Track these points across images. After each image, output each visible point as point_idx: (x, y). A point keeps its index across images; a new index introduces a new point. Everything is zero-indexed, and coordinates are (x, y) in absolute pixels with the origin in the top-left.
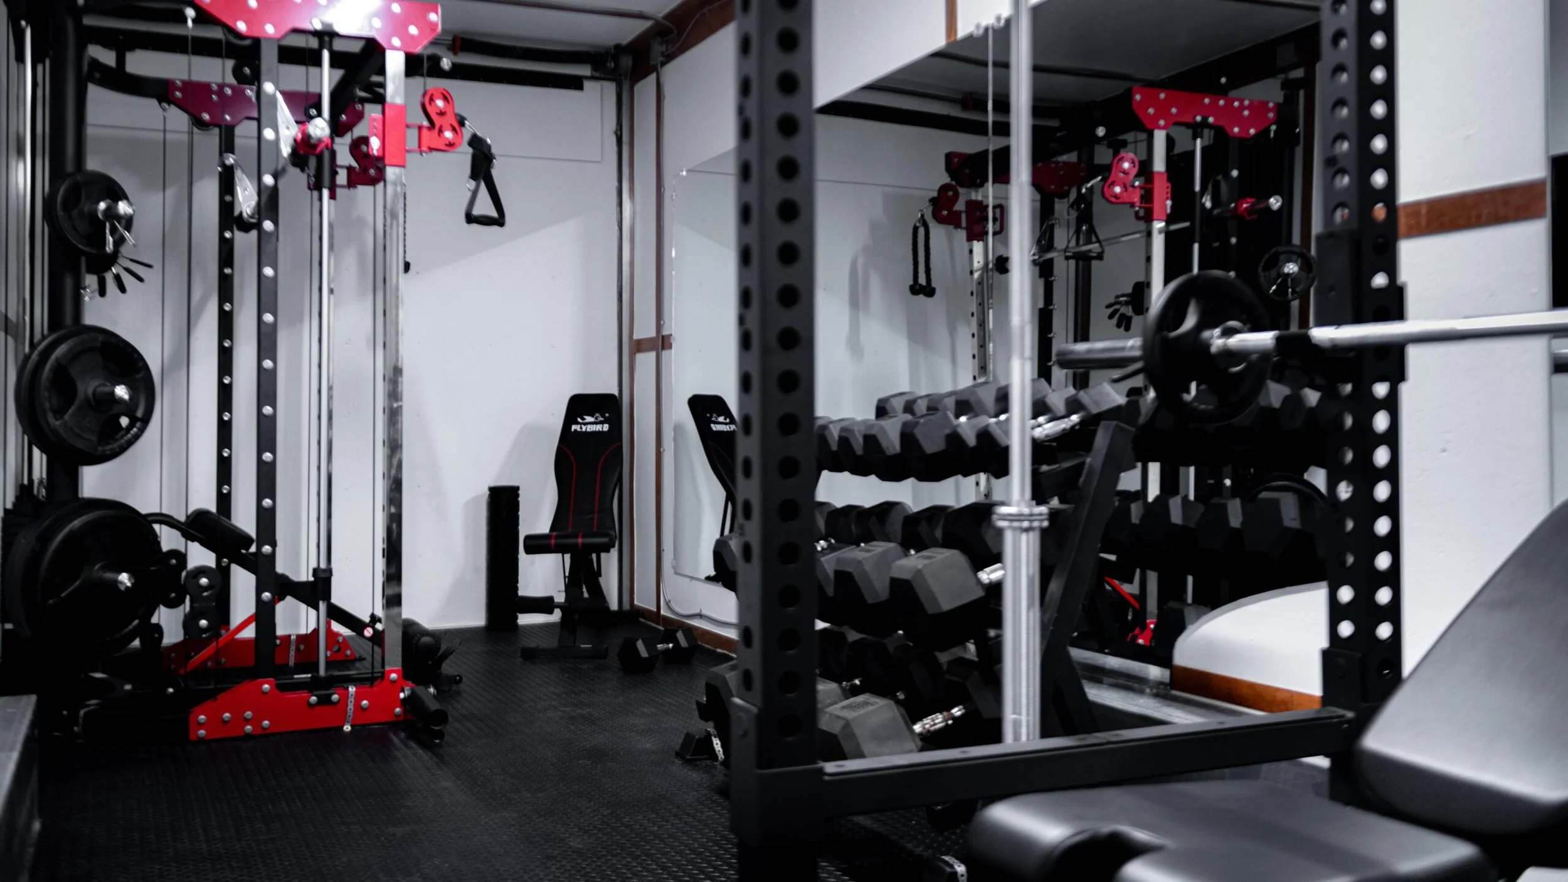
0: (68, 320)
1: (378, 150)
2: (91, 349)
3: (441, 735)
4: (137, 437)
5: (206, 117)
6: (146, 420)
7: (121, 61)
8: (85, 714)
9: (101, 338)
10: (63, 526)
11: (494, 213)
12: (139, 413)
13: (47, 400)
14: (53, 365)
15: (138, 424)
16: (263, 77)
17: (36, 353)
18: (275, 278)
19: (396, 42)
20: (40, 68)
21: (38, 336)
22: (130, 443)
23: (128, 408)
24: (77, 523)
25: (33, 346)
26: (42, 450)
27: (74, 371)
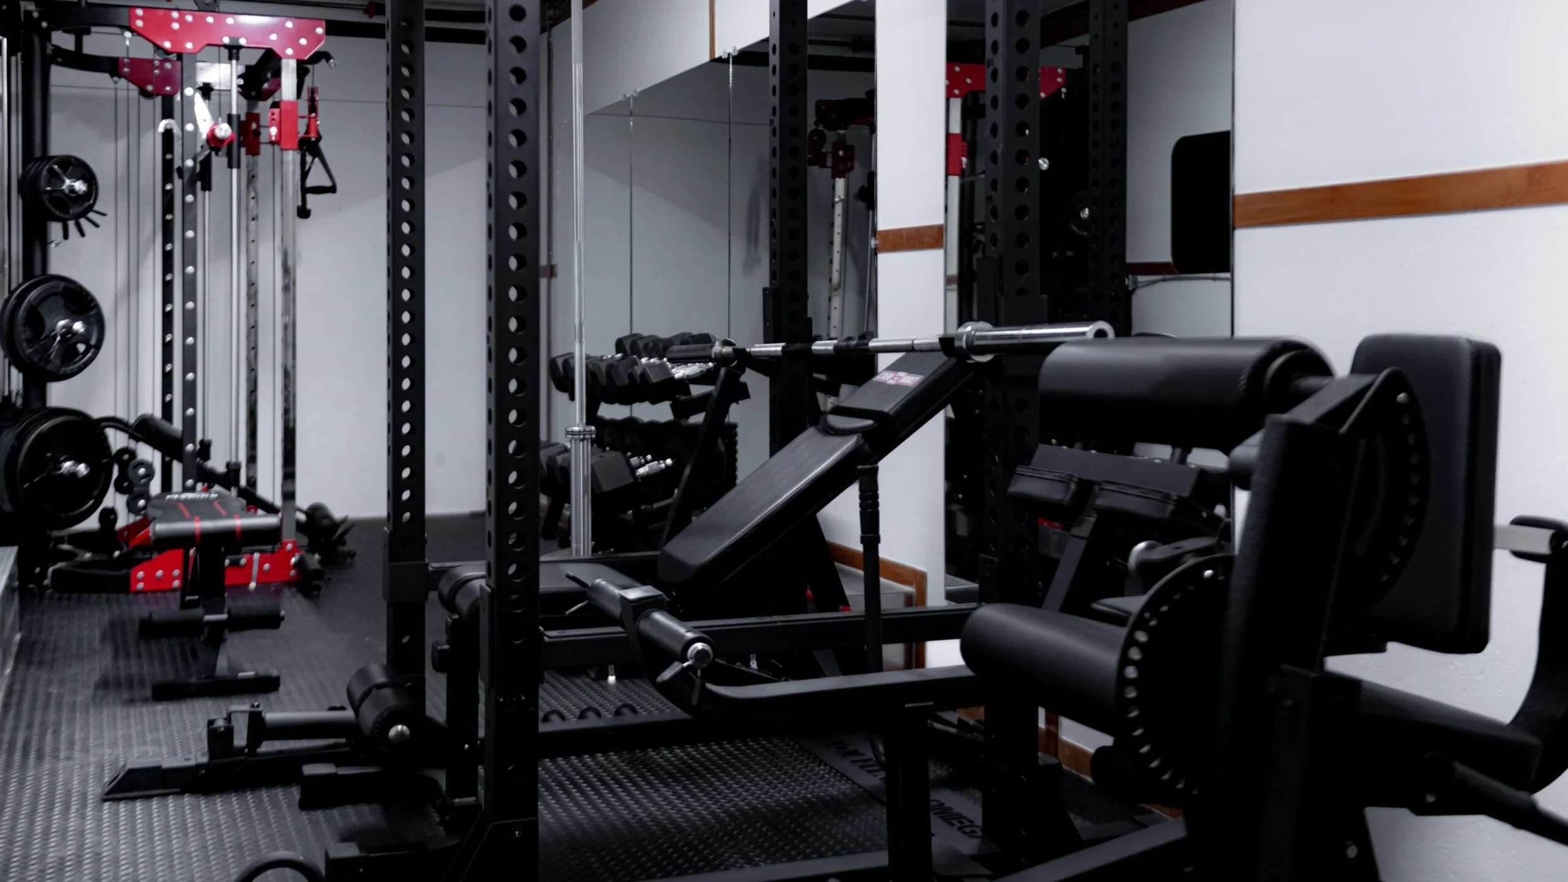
0: (38, 270)
1: (276, 136)
2: (55, 294)
3: (318, 588)
4: (91, 360)
5: (150, 88)
6: (98, 347)
7: (79, 44)
8: (54, 571)
9: (63, 284)
10: (36, 428)
11: (328, 183)
12: (93, 342)
13: (22, 334)
14: (25, 307)
15: (92, 350)
16: (185, 84)
17: (14, 297)
18: (195, 239)
19: (289, 51)
20: (13, 59)
21: (14, 286)
22: (86, 365)
23: (85, 338)
24: (46, 426)
25: (11, 293)
26: (20, 370)
27: (43, 310)
